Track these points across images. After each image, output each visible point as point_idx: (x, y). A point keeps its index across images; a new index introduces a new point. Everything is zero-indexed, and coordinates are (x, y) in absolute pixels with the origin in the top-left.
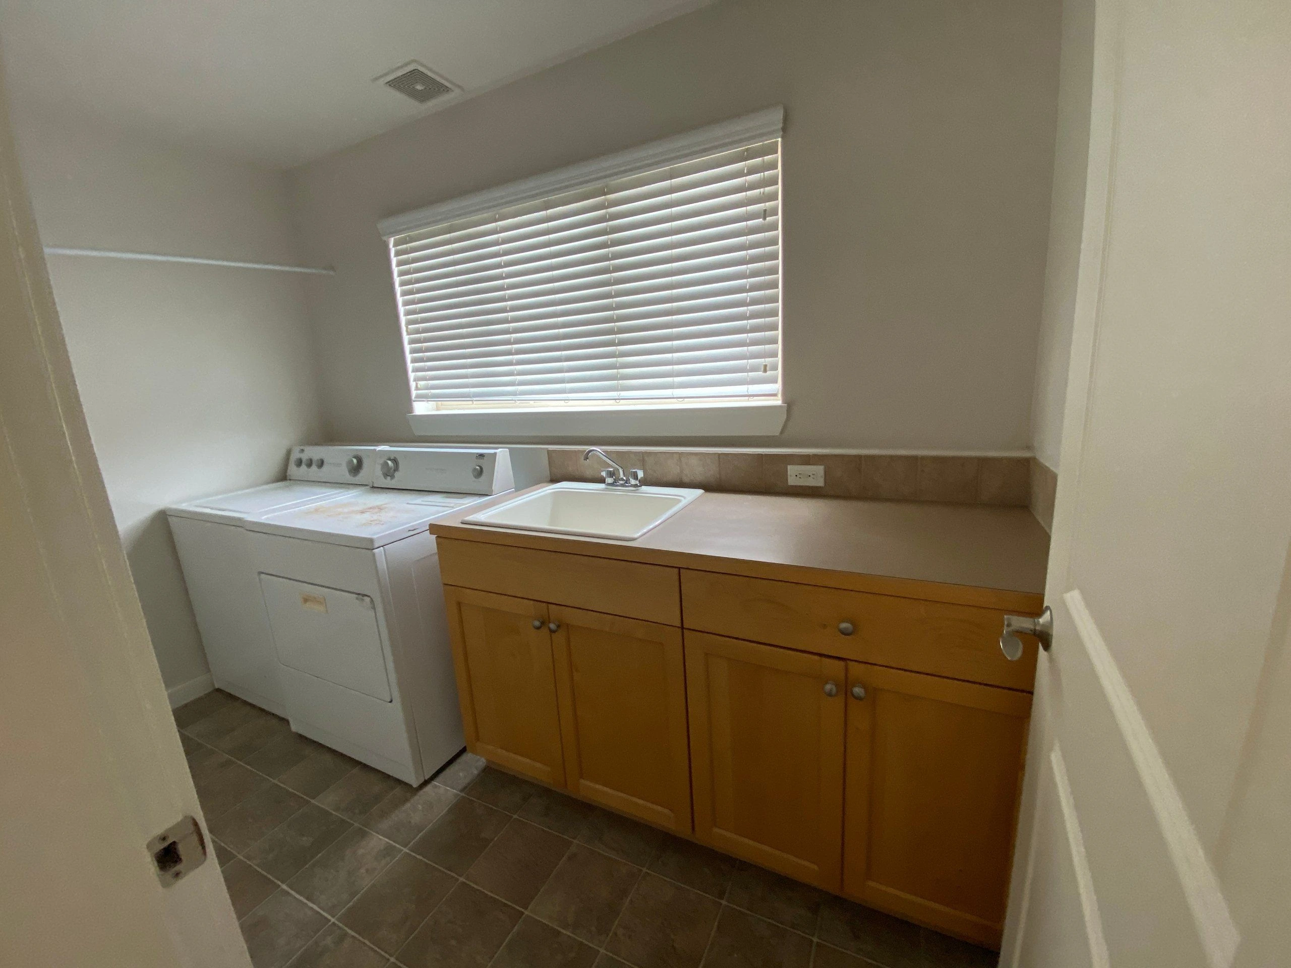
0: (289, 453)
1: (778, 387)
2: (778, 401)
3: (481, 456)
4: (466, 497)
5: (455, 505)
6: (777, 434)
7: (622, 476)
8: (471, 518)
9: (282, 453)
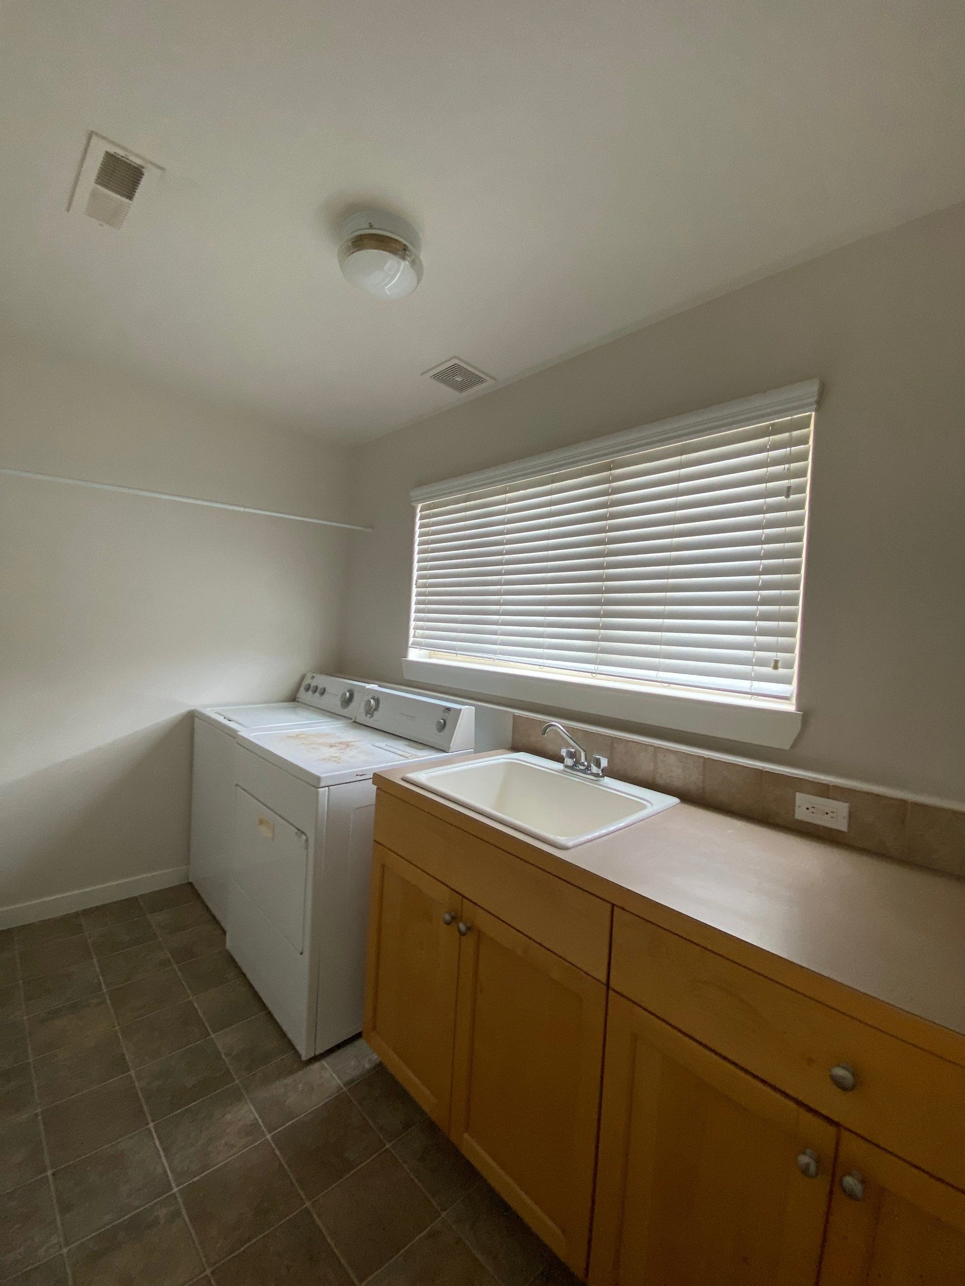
0: (303, 678)
1: (791, 689)
2: (790, 707)
3: (448, 709)
4: (424, 749)
5: (411, 756)
6: (787, 747)
7: (583, 760)
8: (412, 776)
9: (295, 679)
